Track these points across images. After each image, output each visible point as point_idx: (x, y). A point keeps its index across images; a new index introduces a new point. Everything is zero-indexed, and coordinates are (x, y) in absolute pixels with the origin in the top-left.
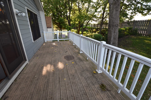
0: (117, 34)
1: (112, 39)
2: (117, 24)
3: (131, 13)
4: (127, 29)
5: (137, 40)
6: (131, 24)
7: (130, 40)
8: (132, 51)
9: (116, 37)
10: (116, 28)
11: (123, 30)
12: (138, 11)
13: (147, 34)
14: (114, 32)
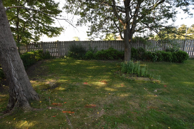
0: (19, 63)
1: (13, 72)
2: (13, 48)
3: (34, 33)
4: (36, 52)
5: (53, 65)
6: (40, 46)
7: (45, 66)
8: (52, 78)
9: (21, 68)
10: (13, 53)
11: (32, 55)
12: (42, 31)
13: (59, 56)
14: (13, 61)
